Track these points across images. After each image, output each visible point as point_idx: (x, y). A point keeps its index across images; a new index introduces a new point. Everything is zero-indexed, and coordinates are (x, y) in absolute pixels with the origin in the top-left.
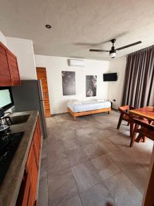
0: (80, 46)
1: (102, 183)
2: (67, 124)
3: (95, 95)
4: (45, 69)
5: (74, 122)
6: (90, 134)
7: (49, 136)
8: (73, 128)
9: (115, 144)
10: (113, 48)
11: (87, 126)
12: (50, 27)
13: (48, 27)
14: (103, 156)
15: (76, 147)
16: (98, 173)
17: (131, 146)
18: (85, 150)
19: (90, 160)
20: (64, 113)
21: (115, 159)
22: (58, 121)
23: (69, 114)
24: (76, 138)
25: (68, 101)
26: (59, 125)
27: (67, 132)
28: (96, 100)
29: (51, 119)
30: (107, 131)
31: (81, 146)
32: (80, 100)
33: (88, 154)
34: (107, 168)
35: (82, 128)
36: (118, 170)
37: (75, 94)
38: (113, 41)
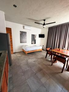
0: (30, 20)
1: (43, 85)
2: (22, 57)
3: (35, 43)
4: (11, 29)
5: (26, 56)
6: (34, 61)
7: (13, 64)
8: (26, 59)
9: (45, 65)
10: (44, 23)
11: (32, 57)
12: (16, 7)
13: (15, 6)
14: (41, 71)
15: (28, 68)
16: (40, 80)
17: (52, 65)
18: (33, 69)
19: (35, 74)
20: (20, 52)
21: (47, 72)
22: (17, 56)
23: (23, 52)
24: (27, 64)
25: (23, 46)
26: (19, 57)
27: (23, 61)
28: (36, 46)
29: (14, 55)
30: (41, 59)
31: (30, 68)
32: (29, 45)
33: (34, 71)
34: (44, 77)
35: (30, 59)
36: (49, 77)
37: (26, 42)
38: (44, 20)
